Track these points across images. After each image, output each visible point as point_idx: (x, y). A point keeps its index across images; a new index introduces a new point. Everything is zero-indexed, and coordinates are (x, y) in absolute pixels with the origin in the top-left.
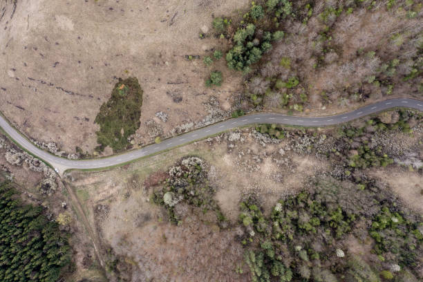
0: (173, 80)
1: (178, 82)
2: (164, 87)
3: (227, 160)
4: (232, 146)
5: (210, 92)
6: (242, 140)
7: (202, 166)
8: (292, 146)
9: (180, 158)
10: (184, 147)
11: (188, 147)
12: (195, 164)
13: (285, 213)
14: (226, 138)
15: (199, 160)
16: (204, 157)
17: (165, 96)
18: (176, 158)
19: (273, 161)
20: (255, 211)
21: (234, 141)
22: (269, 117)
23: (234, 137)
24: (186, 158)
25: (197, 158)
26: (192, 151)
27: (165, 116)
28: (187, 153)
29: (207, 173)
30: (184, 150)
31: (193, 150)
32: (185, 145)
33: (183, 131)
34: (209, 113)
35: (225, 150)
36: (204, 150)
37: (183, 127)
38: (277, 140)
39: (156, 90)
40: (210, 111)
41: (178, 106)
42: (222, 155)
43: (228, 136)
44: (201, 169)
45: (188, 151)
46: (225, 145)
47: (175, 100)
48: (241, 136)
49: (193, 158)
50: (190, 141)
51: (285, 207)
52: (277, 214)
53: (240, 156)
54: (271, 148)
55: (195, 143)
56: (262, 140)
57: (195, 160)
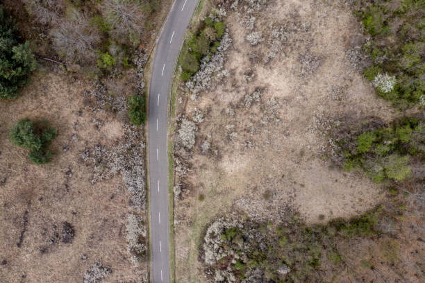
0: (14, 231)
1: (24, 223)
2: (27, 256)
3: (235, 166)
4: (206, 146)
5: (70, 158)
6: (199, 118)
7: (228, 225)
8: (250, 11)
9: (197, 264)
10: (178, 247)
11: (180, 239)
12: (221, 239)
13: (405, 72)
14: (183, 152)
15: (215, 227)
16: (213, 214)
17: (51, 258)
18: (197, 272)
19: (269, 64)
20: (377, 142)
21: (196, 138)
22: (166, 42)
23: (186, 134)
24: (202, 252)
25: (210, 231)
26: (192, 233)
27: (96, 269)
28: (193, 245)
29: (248, 220)
30: (185, 249)
31: (190, 232)
32: (174, 244)
33: (141, 240)
34: (119, 172)
35: (210, 163)
36: (197, 209)
37: (131, 237)
38: (223, 41)
39: (31, 275)
40: (114, 170)
41: (82, 237)
42: (220, 173)
43: (181, 146)
44: (236, 230)
45: (188, 241)
46: (198, 159)
47: (66, 241)
48: (189, 119)
49: (207, 239)
50: (169, 231)
51: (388, 68)
52: (399, 90)
53: (235, 135)
54: (238, 62)
55: (175, 222)
56: (213, 74)
57: (213, 236)
